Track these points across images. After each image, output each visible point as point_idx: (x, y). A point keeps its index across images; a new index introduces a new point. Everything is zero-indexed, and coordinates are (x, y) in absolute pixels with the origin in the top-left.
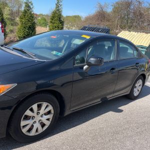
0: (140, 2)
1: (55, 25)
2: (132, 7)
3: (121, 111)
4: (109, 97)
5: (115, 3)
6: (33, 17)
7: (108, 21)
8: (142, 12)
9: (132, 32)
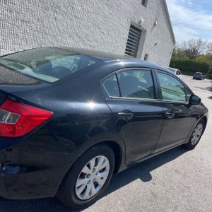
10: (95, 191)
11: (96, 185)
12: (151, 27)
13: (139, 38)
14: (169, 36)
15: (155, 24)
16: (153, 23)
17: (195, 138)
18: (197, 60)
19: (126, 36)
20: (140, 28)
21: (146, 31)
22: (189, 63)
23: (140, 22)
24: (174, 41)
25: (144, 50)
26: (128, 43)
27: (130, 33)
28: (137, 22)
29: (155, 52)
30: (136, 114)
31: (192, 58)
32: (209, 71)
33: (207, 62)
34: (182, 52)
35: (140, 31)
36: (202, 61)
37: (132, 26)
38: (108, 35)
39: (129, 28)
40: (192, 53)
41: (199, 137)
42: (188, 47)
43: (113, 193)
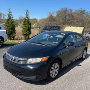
0: (71, 10)
1: (26, 26)
2: (67, 13)
3: (80, 65)
4: (74, 60)
5: (57, 11)
6: (13, 23)
7: (56, 21)
8: (73, 15)
9: (71, 27)
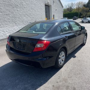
10: (63, 62)
11: (63, 60)
12: (52, 3)
13: (49, 9)
14: (60, 5)
15: (54, 2)
16: (53, 1)
17: (85, 41)
18: (73, 12)
19: (44, 10)
20: (49, 5)
21: (51, 6)
22: (70, 14)
23: (48, 3)
24: (63, 7)
25: (52, 13)
26: (46, 12)
27: (45, 8)
28: (47, 3)
29: (56, 13)
30: (68, 37)
31: (71, 11)
32: (79, 15)
33: (77, 11)
34: (65, 10)
35: (49, 6)
36: (75, 12)
37: (45, 5)
38: (38, 11)
39: (44, 6)
40: (70, 9)
41: (86, 40)
42: (68, 7)
43: (67, 63)
